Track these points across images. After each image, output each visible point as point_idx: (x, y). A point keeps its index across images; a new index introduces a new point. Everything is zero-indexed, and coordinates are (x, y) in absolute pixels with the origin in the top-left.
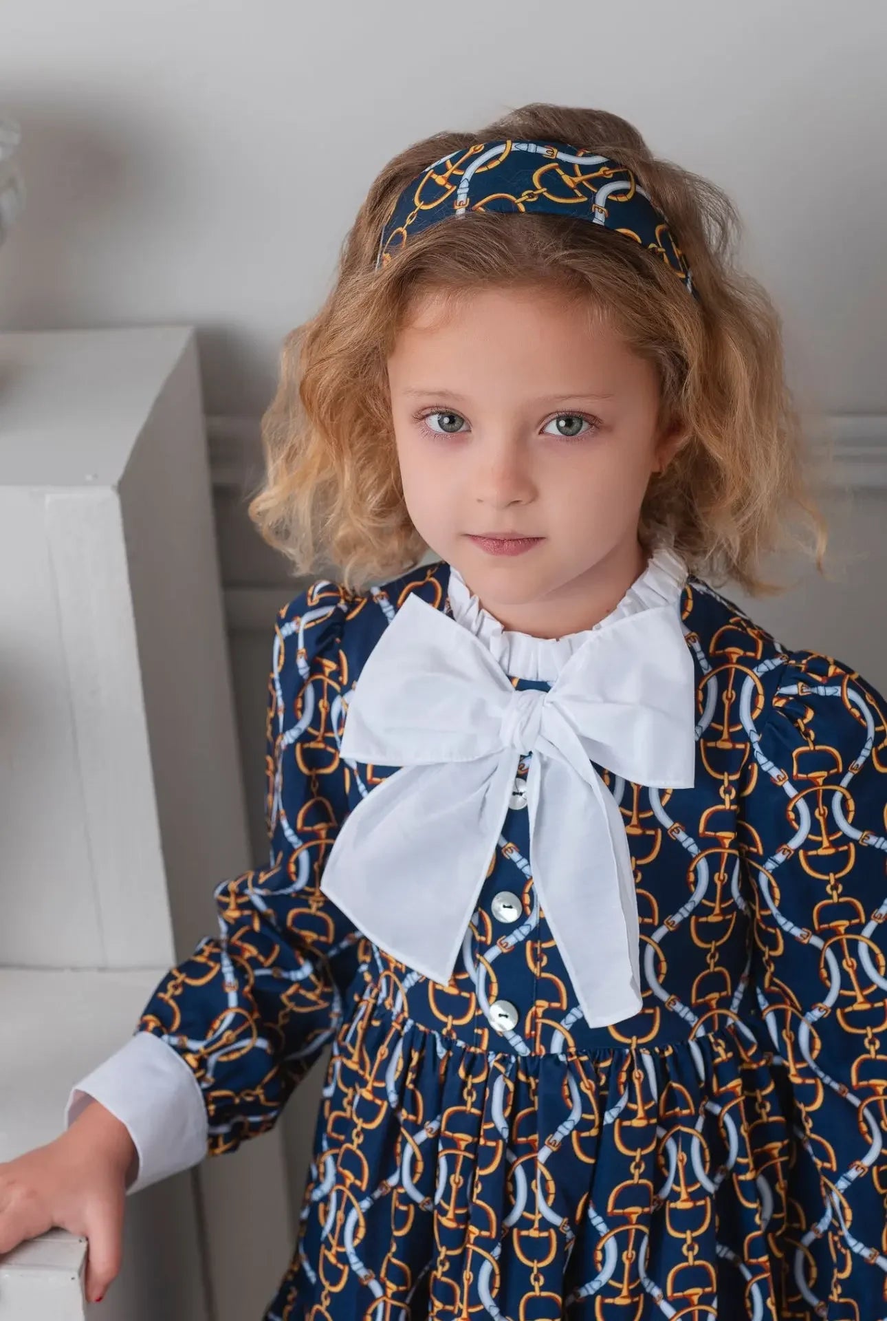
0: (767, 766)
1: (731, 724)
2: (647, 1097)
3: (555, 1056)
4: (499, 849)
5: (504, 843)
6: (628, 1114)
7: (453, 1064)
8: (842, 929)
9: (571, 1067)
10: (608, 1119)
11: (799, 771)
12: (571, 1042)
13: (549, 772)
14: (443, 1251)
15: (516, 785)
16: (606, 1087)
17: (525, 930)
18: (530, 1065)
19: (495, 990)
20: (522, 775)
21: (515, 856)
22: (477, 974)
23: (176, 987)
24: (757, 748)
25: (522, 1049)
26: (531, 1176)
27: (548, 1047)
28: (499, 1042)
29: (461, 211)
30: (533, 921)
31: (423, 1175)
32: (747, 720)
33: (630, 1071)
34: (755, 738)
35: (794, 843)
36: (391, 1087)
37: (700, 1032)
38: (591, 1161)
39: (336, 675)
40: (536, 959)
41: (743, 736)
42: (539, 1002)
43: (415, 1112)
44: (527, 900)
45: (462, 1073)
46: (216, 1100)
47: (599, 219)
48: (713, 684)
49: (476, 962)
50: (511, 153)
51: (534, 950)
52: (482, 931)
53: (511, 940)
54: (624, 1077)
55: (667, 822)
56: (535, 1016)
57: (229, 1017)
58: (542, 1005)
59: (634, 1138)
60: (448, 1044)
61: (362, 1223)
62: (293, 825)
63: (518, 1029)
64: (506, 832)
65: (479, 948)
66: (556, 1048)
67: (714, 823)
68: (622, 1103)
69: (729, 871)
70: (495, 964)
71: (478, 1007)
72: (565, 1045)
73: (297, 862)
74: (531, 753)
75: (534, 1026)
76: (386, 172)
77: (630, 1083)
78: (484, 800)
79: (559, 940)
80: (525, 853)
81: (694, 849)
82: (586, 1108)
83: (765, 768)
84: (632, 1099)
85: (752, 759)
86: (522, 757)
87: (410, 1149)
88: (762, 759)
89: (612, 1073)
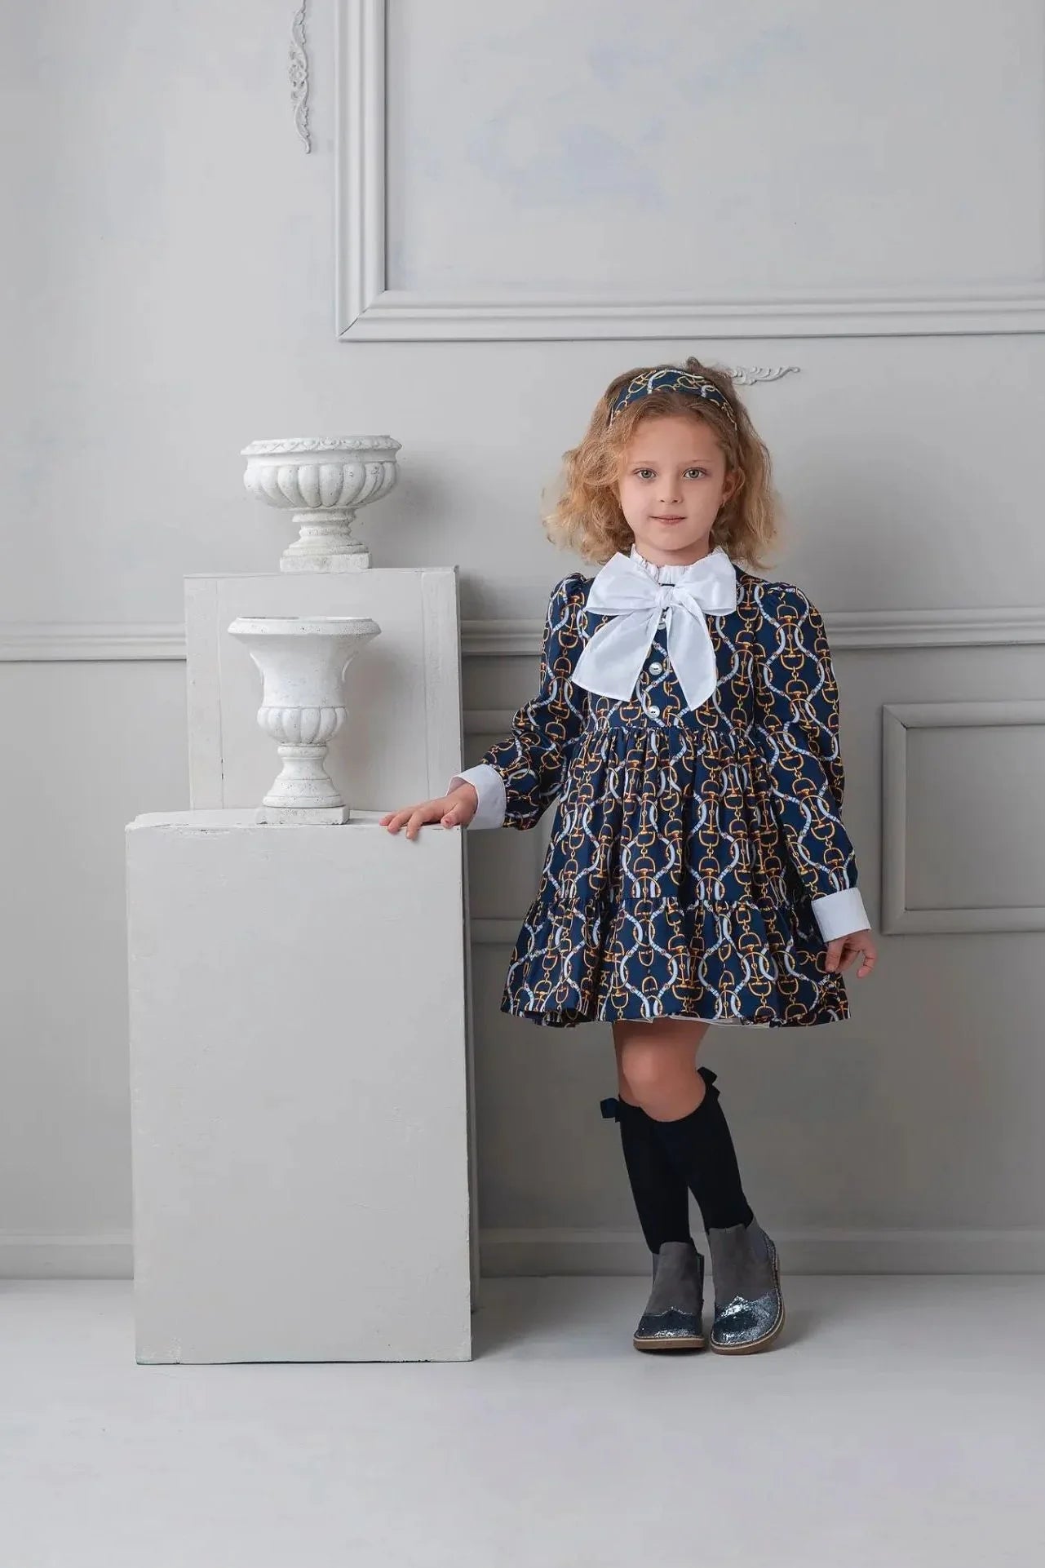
0: (767, 616)
1: (751, 601)
2: (714, 748)
3: (676, 727)
4: (652, 646)
5: (655, 643)
6: (705, 753)
7: (631, 736)
8: (798, 696)
9: (681, 731)
10: (699, 753)
11: (780, 616)
12: (682, 722)
13: (675, 615)
14: (625, 813)
15: (661, 620)
16: (696, 742)
17: (663, 677)
18: (664, 730)
19: (650, 702)
20: (663, 616)
21: (660, 648)
22: (641, 698)
23: (495, 750)
24: (762, 610)
25: (662, 724)
26: (667, 775)
27: (672, 724)
28: (652, 723)
29: (650, 392)
30: (667, 674)
31: (618, 786)
32: (757, 600)
33: (706, 737)
34: (761, 606)
35: (779, 652)
36: (603, 754)
37: (734, 733)
38: (691, 771)
39: (579, 601)
40: (668, 689)
41: (756, 605)
42: (669, 706)
43: (615, 760)
44: (664, 665)
45: (635, 736)
46: (511, 794)
47: (704, 395)
48: (742, 589)
49: (641, 693)
50: (667, 373)
51: (667, 685)
52: (644, 680)
53: (657, 682)
54: (704, 738)
55: (723, 636)
56: (667, 712)
57: (518, 759)
58: (670, 707)
59: (710, 762)
60: (629, 729)
61: (591, 813)
62: (552, 669)
63: (660, 717)
64: (656, 639)
65: (643, 687)
66: (676, 723)
67: (742, 638)
68: (704, 748)
69: (748, 661)
70: (650, 693)
71: (642, 711)
72: (680, 723)
73: (552, 686)
74: (668, 608)
75: (666, 715)
76: (613, 383)
77: (706, 741)
78: (647, 627)
79: (679, 679)
80: (665, 647)
81: (733, 649)
82: (688, 747)
83: (766, 617)
84: (708, 748)
85: (760, 614)
86: (664, 611)
87: (613, 774)
88: (764, 614)
89: (699, 736)
